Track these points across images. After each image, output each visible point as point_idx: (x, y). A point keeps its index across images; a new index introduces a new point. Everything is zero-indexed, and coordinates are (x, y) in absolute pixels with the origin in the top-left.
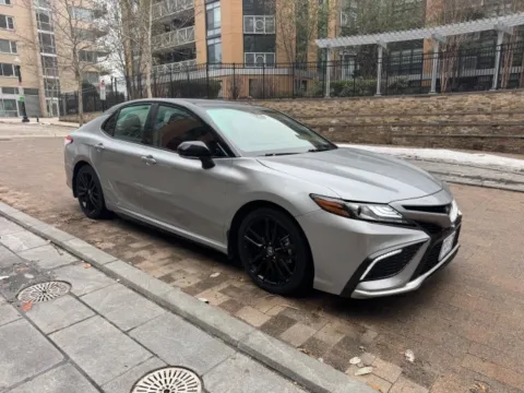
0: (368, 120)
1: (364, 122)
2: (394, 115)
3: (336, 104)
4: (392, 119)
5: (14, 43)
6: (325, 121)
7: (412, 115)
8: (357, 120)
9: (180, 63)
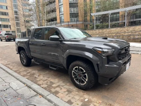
0: (107, 35)
2: (115, 33)
3: (97, 31)
5: (9, 19)
9: (53, 22)
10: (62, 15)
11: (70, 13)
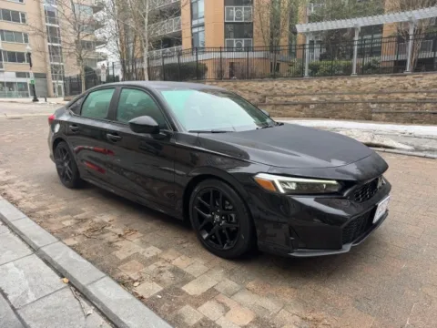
0: (347, 98)
1: (342, 99)
2: (371, 92)
3: (315, 83)
4: (370, 97)
5: (26, 36)
6: (306, 98)
7: (389, 93)
8: (336, 98)
9: (168, 50)
10: (200, 29)
11: (225, 23)
